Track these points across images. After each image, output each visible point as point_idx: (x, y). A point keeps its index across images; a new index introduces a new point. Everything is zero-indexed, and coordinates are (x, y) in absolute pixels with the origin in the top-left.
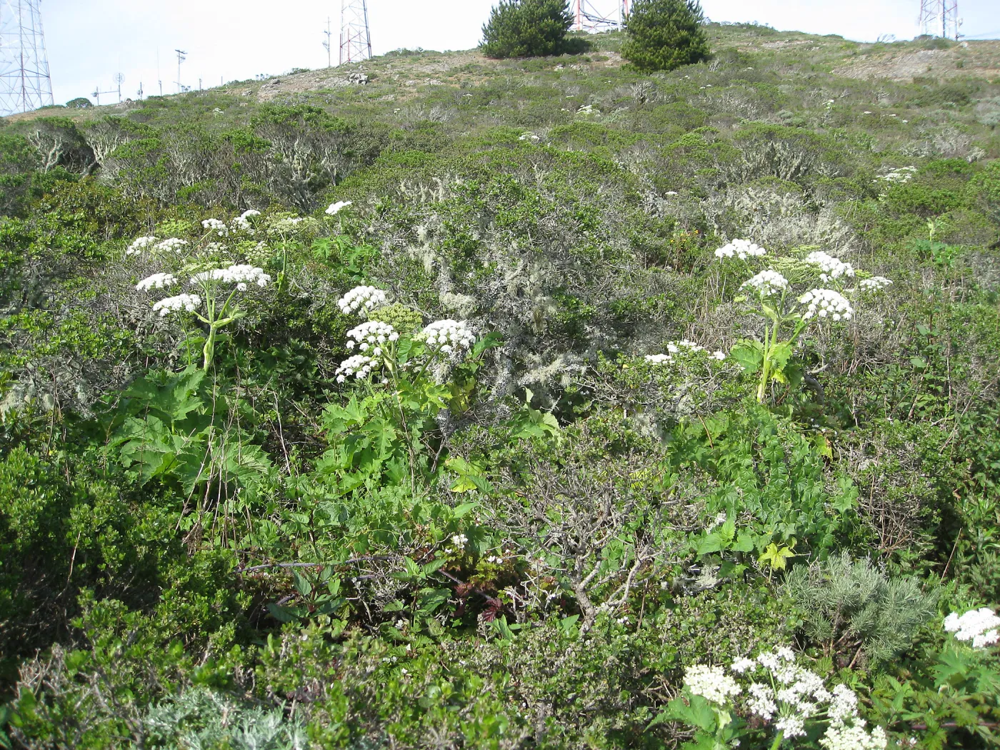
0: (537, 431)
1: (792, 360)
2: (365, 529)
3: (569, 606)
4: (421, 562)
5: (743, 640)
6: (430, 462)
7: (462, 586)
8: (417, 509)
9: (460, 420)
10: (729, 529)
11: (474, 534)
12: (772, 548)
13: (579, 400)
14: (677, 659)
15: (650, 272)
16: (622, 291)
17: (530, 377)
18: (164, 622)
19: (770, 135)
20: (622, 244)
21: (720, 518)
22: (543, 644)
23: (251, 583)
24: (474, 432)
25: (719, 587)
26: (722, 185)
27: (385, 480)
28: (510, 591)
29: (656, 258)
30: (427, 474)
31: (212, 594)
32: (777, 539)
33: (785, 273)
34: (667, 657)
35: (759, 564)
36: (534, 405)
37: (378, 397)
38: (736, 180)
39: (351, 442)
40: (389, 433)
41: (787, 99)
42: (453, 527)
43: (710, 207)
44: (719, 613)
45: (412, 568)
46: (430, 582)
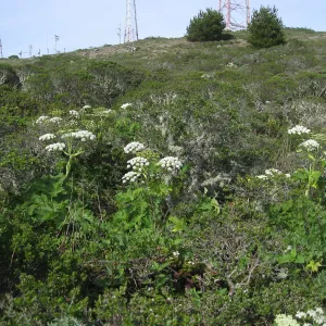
0: (208, 207)
1: (321, 178)
2: (135, 248)
3: (223, 284)
4: (160, 263)
5: (300, 303)
6: (163, 218)
7: (176, 273)
8: (158, 240)
9: (175, 200)
10: (294, 253)
11: (182, 251)
12: (312, 262)
13: (228, 193)
14: (271, 311)
15: (258, 137)
16: (246, 145)
17: (206, 183)
18: (50, 285)
19: (312, 77)
20: (248, 125)
21: (289, 248)
22: (214, 302)
23: (86, 268)
24: (182, 206)
25: (288, 278)
26: (290, 99)
27: (143, 225)
28: (198, 277)
29: (261, 131)
30: (161, 223)
31: (70, 274)
32: (314, 258)
33: (319, 141)
34: (267, 310)
35: (306, 269)
36: (208, 194)
37: (140, 190)
38: (296, 97)
39: (129, 208)
40: (144, 205)
41: (319, 62)
42: (174, 248)
43: (285, 109)
44: (289, 291)
45: (156, 266)
46: (163, 272)
